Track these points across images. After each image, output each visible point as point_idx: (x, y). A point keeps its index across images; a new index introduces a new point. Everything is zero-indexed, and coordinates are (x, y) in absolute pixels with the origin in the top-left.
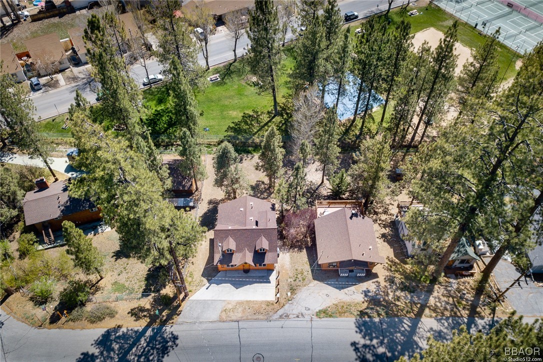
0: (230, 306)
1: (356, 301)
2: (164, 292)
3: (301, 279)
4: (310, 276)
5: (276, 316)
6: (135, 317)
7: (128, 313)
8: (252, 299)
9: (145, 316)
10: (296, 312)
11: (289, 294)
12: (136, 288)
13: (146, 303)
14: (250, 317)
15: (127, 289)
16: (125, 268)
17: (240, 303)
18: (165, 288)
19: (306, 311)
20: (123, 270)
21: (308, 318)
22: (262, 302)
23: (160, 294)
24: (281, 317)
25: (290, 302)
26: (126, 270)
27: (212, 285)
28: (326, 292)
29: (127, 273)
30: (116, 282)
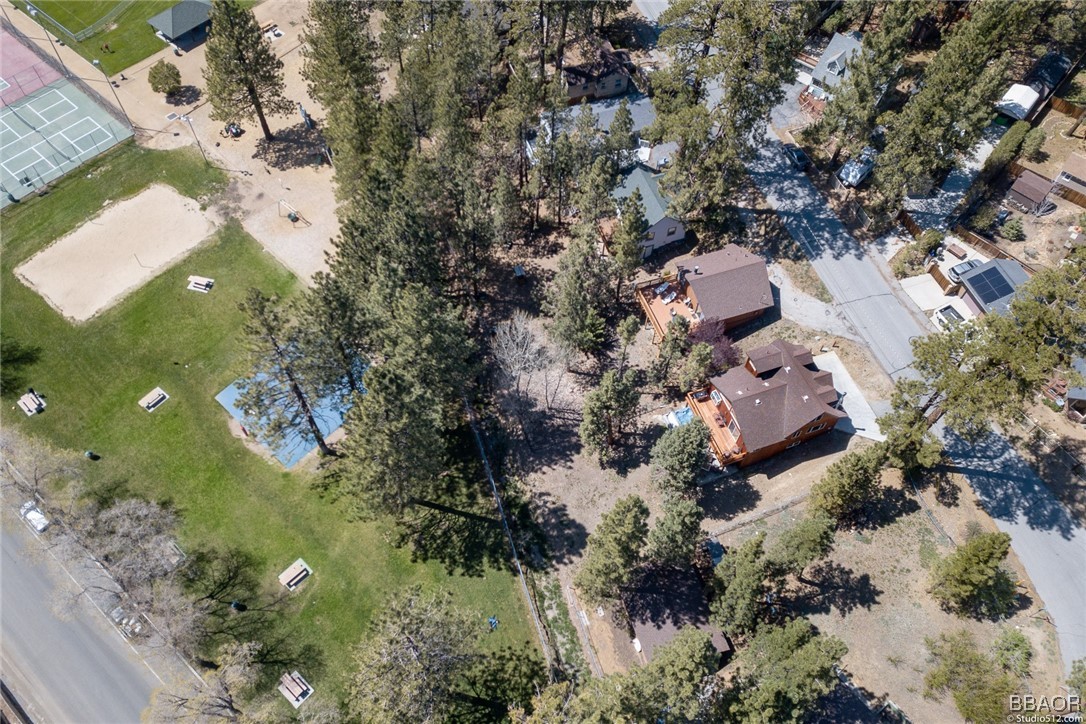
0: (874, 394)
1: (785, 272)
2: (897, 485)
3: (790, 332)
4: (779, 323)
5: (857, 339)
6: (956, 493)
7: (957, 505)
8: (848, 375)
9: (948, 482)
10: (840, 322)
11: (817, 338)
12: (914, 529)
13: (927, 497)
14: (877, 365)
15: (923, 541)
16: (893, 571)
17: (862, 385)
18: (891, 487)
19: (832, 313)
20: (897, 571)
21: (839, 309)
22: (845, 363)
23: (903, 488)
24: (856, 334)
25: (829, 332)
26: (895, 567)
27: (855, 427)
28: (793, 303)
29: (898, 561)
30: (923, 566)
